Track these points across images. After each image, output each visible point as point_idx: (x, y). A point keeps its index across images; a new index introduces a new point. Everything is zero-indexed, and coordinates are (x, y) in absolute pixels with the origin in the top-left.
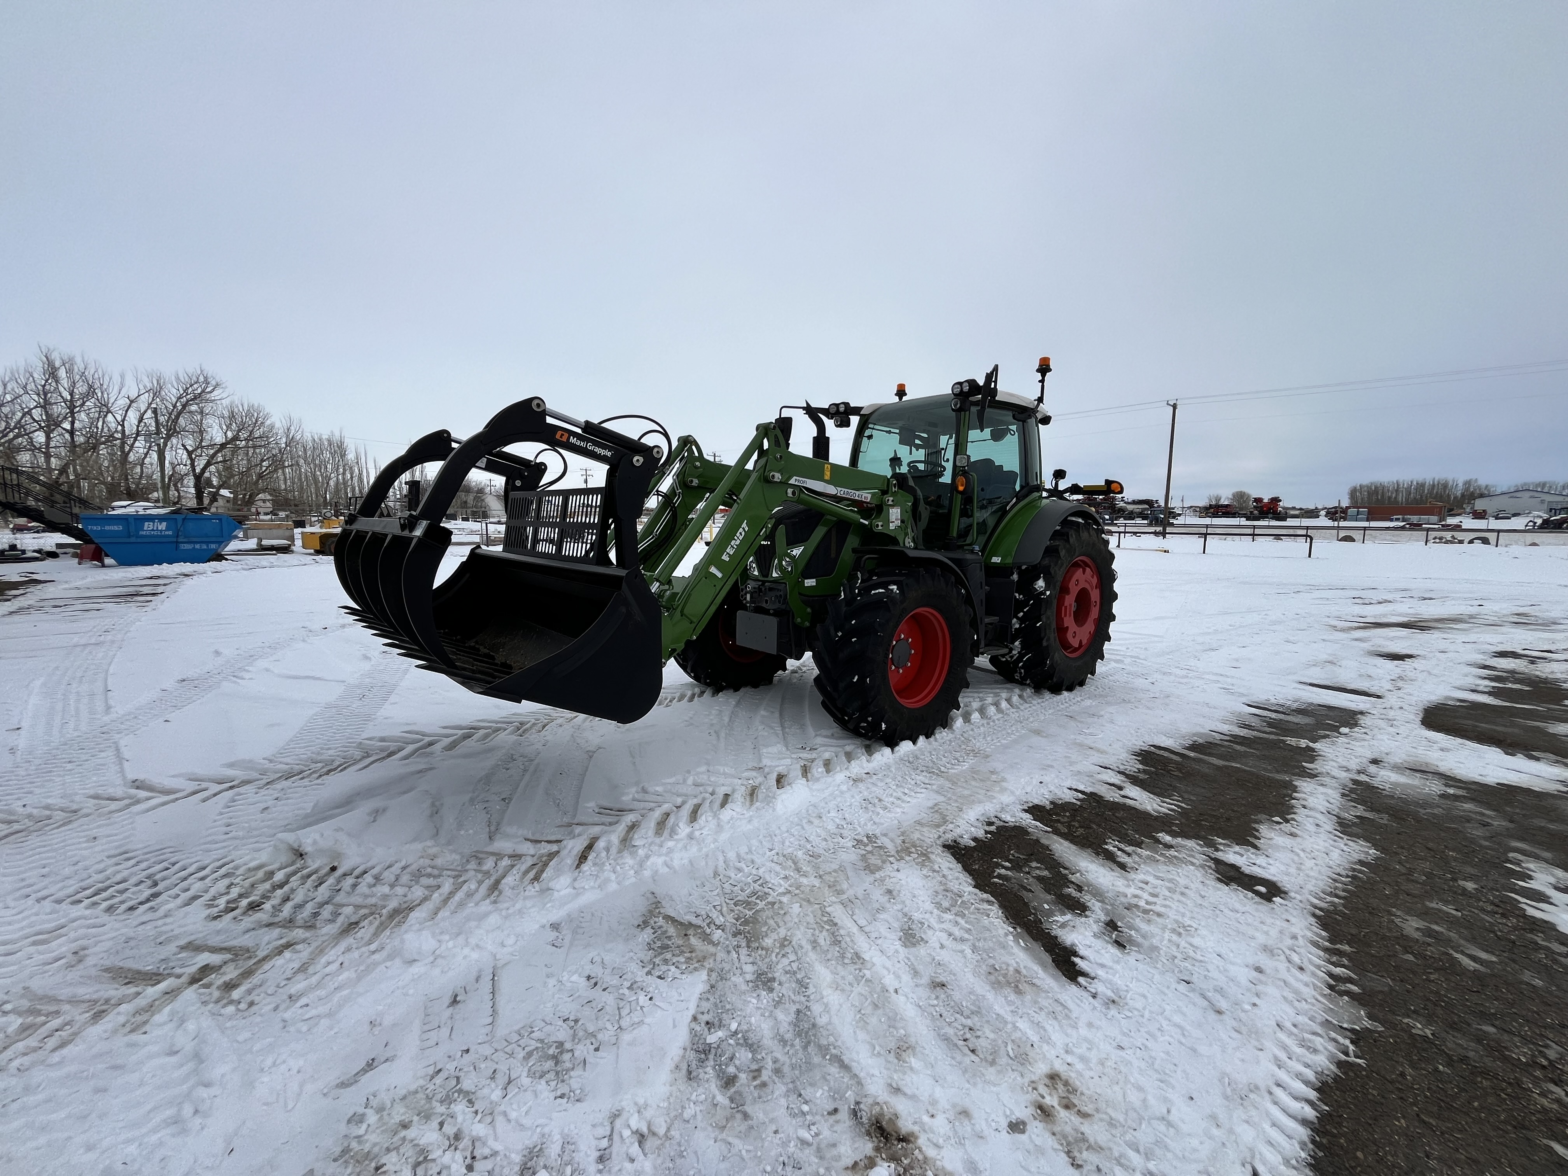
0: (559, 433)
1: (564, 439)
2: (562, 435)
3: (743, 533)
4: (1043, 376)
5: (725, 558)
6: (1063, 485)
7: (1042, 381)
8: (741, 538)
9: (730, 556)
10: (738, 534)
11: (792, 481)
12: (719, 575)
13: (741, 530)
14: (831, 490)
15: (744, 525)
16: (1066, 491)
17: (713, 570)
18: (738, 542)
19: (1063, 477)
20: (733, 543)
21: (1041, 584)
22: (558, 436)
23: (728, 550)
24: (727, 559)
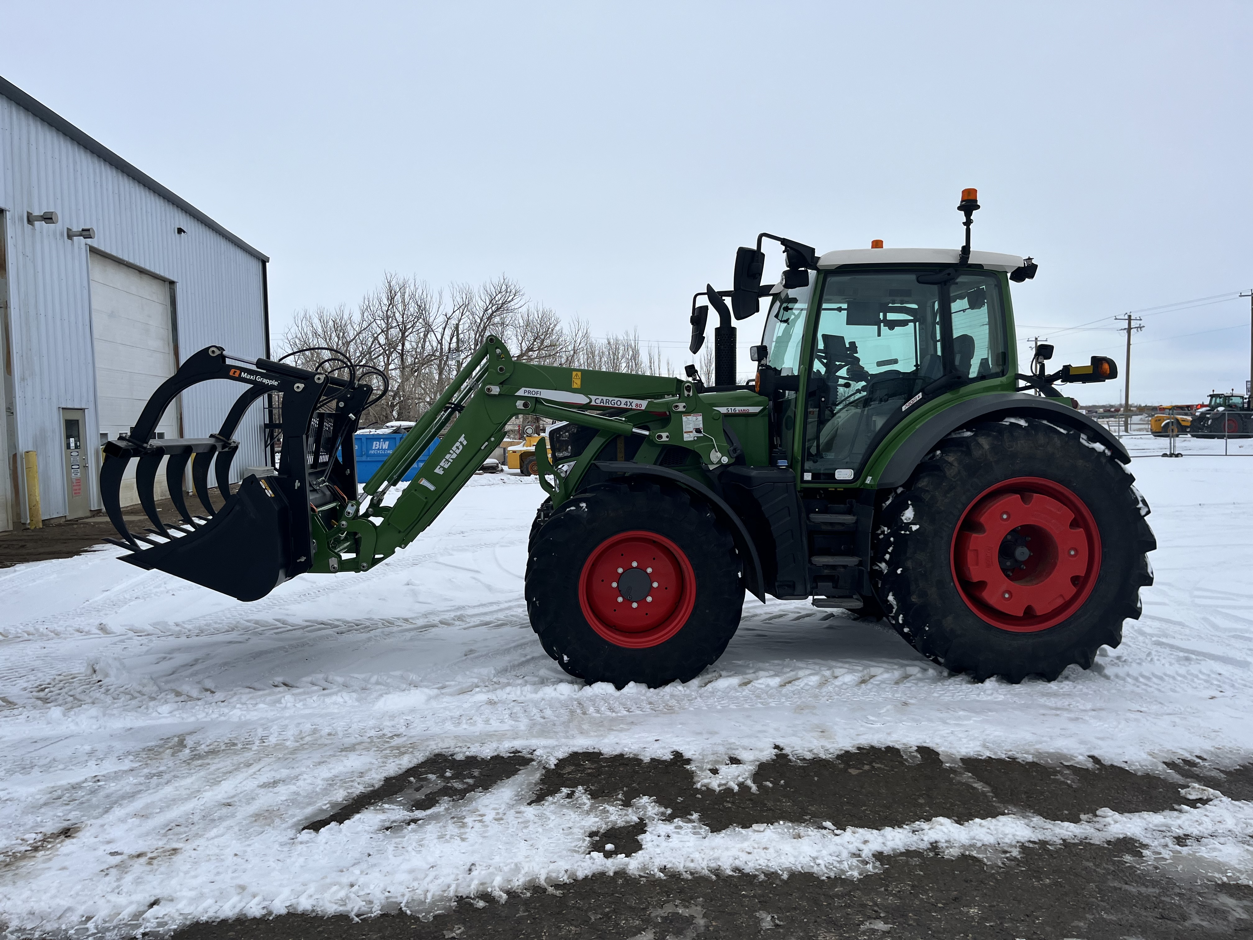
0: (233, 370)
1: (237, 375)
2: (235, 372)
3: (461, 447)
4: (968, 215)
5: (438, 471)
6: (1052, 367)
7: (968, 223)
8: (458, 452)
9: (444, 469)
10: (454, 448)
11: (521, 393)
12: (432, 488)
13: (458, 444)
14: (581, 399)
15: (462, 439)
16: (1056, 377)
17: (424, 482)
18: (454, 456)
19: (1049, 356)
20: (448, 457)
21: (909, 514)
22: (231, 373)
23: (442, 464)
24: (441, 473)
